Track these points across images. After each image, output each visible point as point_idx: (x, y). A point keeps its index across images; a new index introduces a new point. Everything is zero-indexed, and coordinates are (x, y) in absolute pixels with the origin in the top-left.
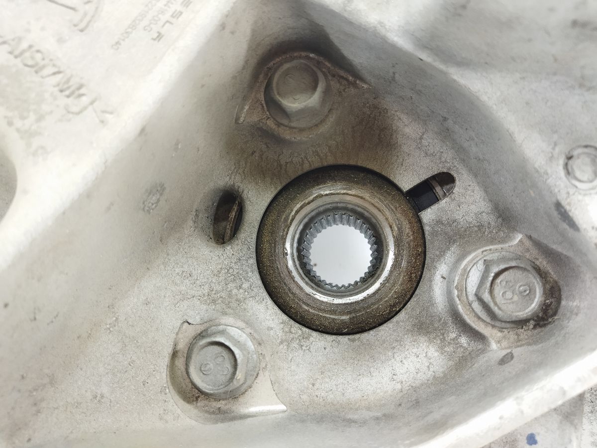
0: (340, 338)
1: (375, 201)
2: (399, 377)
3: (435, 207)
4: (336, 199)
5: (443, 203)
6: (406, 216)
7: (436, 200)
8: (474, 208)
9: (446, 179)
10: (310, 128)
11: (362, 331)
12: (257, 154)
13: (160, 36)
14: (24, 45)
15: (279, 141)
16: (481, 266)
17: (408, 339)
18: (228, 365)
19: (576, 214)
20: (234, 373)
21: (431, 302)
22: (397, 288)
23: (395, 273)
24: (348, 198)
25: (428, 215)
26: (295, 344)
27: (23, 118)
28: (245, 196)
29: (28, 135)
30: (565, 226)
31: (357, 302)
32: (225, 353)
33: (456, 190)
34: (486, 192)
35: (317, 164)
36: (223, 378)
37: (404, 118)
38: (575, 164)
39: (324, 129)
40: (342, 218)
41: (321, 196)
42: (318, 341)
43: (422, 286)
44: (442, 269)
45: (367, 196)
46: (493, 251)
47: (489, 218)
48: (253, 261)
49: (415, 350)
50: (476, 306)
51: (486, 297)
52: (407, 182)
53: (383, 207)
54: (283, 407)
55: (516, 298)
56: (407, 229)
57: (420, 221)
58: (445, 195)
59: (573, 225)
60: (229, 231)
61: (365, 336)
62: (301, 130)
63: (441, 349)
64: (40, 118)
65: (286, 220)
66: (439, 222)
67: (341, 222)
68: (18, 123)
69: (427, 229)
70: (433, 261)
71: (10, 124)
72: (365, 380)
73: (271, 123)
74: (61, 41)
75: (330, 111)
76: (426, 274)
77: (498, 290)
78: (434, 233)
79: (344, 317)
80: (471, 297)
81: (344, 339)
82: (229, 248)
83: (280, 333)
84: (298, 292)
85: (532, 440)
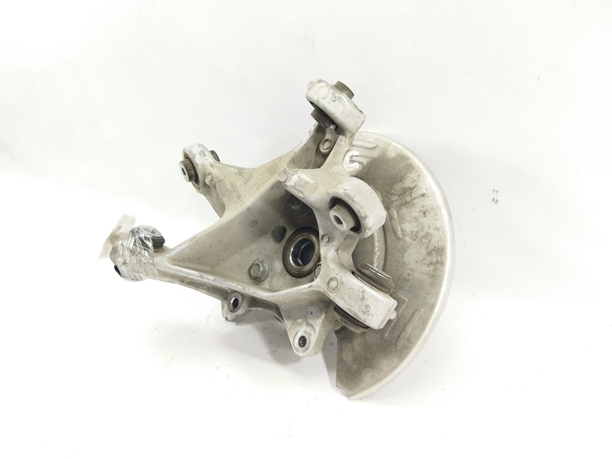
14: (235, 185)
18: (258, 271)
26: (282, 276)
28: (286, 229)
31: (301, 269)
32: (259, 268)
36: (257, 274)
39: (304, 216)
54: (269, 288)
60: (281, 239)
61: (298, 279)
74: (241, 185)
81: (294, 278)
85: (312, 313)
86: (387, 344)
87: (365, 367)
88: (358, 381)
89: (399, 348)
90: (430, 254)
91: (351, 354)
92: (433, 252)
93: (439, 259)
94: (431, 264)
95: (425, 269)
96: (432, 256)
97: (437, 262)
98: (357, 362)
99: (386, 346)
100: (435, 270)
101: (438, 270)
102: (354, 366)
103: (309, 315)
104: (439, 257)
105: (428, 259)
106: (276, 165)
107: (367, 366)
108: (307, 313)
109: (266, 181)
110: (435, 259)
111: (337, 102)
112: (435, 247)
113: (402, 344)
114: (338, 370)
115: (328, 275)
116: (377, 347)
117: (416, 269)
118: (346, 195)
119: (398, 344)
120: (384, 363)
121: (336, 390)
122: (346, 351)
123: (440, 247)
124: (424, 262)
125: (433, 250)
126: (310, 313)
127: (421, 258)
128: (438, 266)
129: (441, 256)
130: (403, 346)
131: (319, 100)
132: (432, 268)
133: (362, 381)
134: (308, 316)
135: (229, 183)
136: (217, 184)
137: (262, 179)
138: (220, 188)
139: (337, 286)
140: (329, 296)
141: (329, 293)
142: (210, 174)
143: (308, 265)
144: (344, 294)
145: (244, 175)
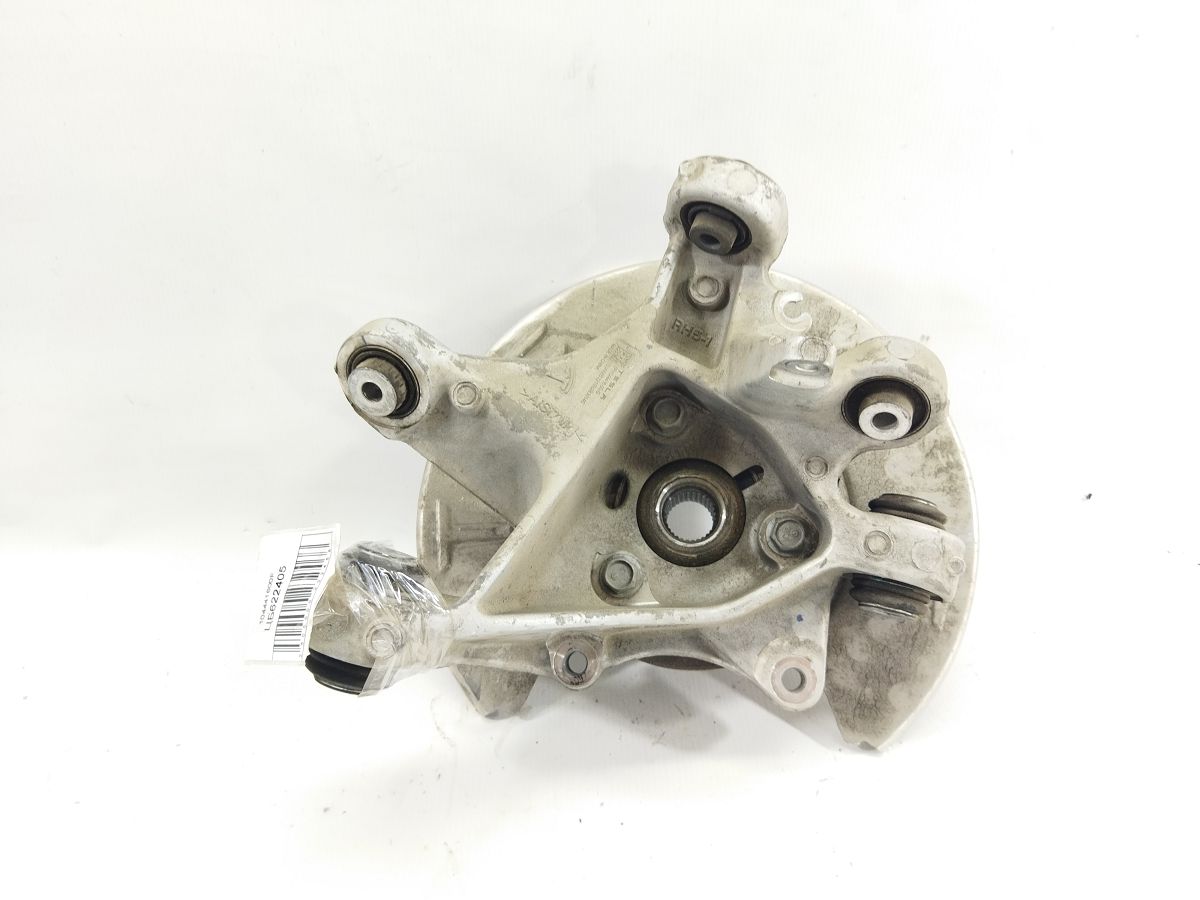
0: (691, 569)
1: (714, 482)
3: (752, 487)
4: (689, 480)
5: (757, 484)
6: (734, 493)
7: (754, 482)
8: (774, 488)
9: (758, 470)
10: (674, 437)
12: (638, 451)
13: (604, 397)
14: (540, 400)
15: (654, 443)
16: (774, 521)
17: (733, 570)
18: (627, 575)
19: (811, 490)
20: (631, 579)
21: (748, 544)
22: (727, 537)
23: (726, 528)
24: (696, 480)
25: (747, 492)
26: (663, 571)
27: (544, 438)
28: (629, 477)
29: (548, 447)
30: (809, 497)
31: (702, 546)
32: (626, 568)
33: (764, 477)
34: (780, 479)
35: (677, 458)
36: (624, 582)
37: (732, 431)
38: (810, 465)
39: (683, 437)
40: (691, 494)
41: (679, 478)
42: (677, 570)
43: (744, 537)
44: (755, 526)
45: (708, 479)
46: (782, 513)
47: (782, 495)
48: (635, 519)
49: (738, 576)
50: (771, 544)
51: (774, 537)
52: (734, 471)
53: (720, 488)
54: (657, 603)
55: (790, 538)
56: (734, 500)
57: (742, 496)
58: (759, 479)
59: (812, 496)
60: (617, 500)
61: (706, 567)
62: (668, 438)
63: (753, 574)
64: (553, 439)
65: (657, 492)
66: (754, 497)
67: (691, 500)
68: (543, 441)
69: (746, 500)
70: (750, 521)
71: (538, 440)
73: (650, 433)
74: (556, 398)
75: (686, 427)
76: (745, 529)
77: (781, 534)
78: (751, 503)
79: (694, 556)
80: (768, 539)
81: (693, 569)
82: (619, 510)
83: (653, 564)
84: (664, 539)
85: (800, 618)
86: (915, 630)
87: (890, 684)
88: (887, 715)
89: (941, 628)
90: (930, 454)
91: (851, 673)
92: (935, 451)
93: (952, 460)
94: (940, 470)
95: (933, 482)
96: (937, 458)
97: (950, 465)
98: (870, 681)
99: (916, 634)
100: (951, 478)
101: (957, 478)
102: (868, 691)
103: (796, 625)
104: (950, 456)
105: (932, 464)
106: (621, 340)
107: (894, 680)
108: (789, 621)
109: (616, 379)
110: (943, 462)
111: (773, 199)
112: (936, 441)
113: (943, 619)
114: (837, 711)
115: (856, 533)
116: (899, 641)
117: (915, 487)
118: (912, 368)
119: (936, 621)
120: (924, 663)
121: (840, 750)
122: (837, 670)
123: (944, 440)
124: (926, 472)
125: (935, 446)
126: (795, 619)
127: (917, 466)
128: (954, 471)
129: (952, 454)
130: (947, 621)
131: (743, 197)
132: (944, 477)
133: (894, 710)
134: (794, 627)
135: (524, 398)
136: (492, 406)
137: (602, 375)
138: (504, 414)
139: (888, 546)
140: (876, 569)
141: (874, 563)
142: (466, 384)
143: (718, 535)
144: (908, 556)
145: (553, 375)
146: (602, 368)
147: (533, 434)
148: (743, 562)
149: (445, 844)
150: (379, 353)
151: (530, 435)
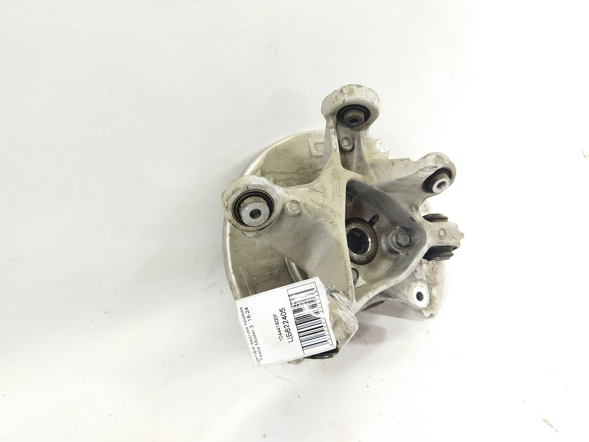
0: (366, 265)
2: (383, 269)
3: (376, 224)
6: (370, 229)
7: (376, 222)
8: (385, 223)
9: (376, 217)
11: (370, 261)
13: (339, 196)
17: (381, 261)
18: (356, 274)
19: (415, 218)
21: (382, 249)
25: (375, 227)
27: (329, 219)
29: (332, 223)
30: (412, 221)
33: (379, 219)
34: (388, 218)
38: (413, 208)
39: (350, 209)
42: (362, 267)
43: (379, 246)
44: (383, 240)
45: (360, 225)
47: (389, 224)
49: (384, 263)
50: (396, 245)
51: (399, 242)
52: (368, 220)
54: (366, 283)
55: (404, 240)
57: (373, 229)
59: (415, 221)
63: (389, 260)
66: (378, 228)
68: (328, 221)
69: (376, 231)
70: (380, 239)
72: (376, 273)
76: (379, 243)
79: (365, 259)
80: (395, 243)
87: (431, 289)
88: (434, 301)
106: (334, 170)
109: (339, 187)
115: (434, 231)
120: (438, 277)
135: (313, 203)
136: (304, 210)
137: (334, 187)
138: (309, 212)
139: (445, 233)
140: (443, 243)
141: (443, 241)
142: (293, 201)
143: (371, 248)
144: (451, 235)
145: (319, 190)
146: (333, 184)
147: (324, 219)
148: (384, 256)
149: (328, 422)
150: (256, 194)
151: (322, 219)
